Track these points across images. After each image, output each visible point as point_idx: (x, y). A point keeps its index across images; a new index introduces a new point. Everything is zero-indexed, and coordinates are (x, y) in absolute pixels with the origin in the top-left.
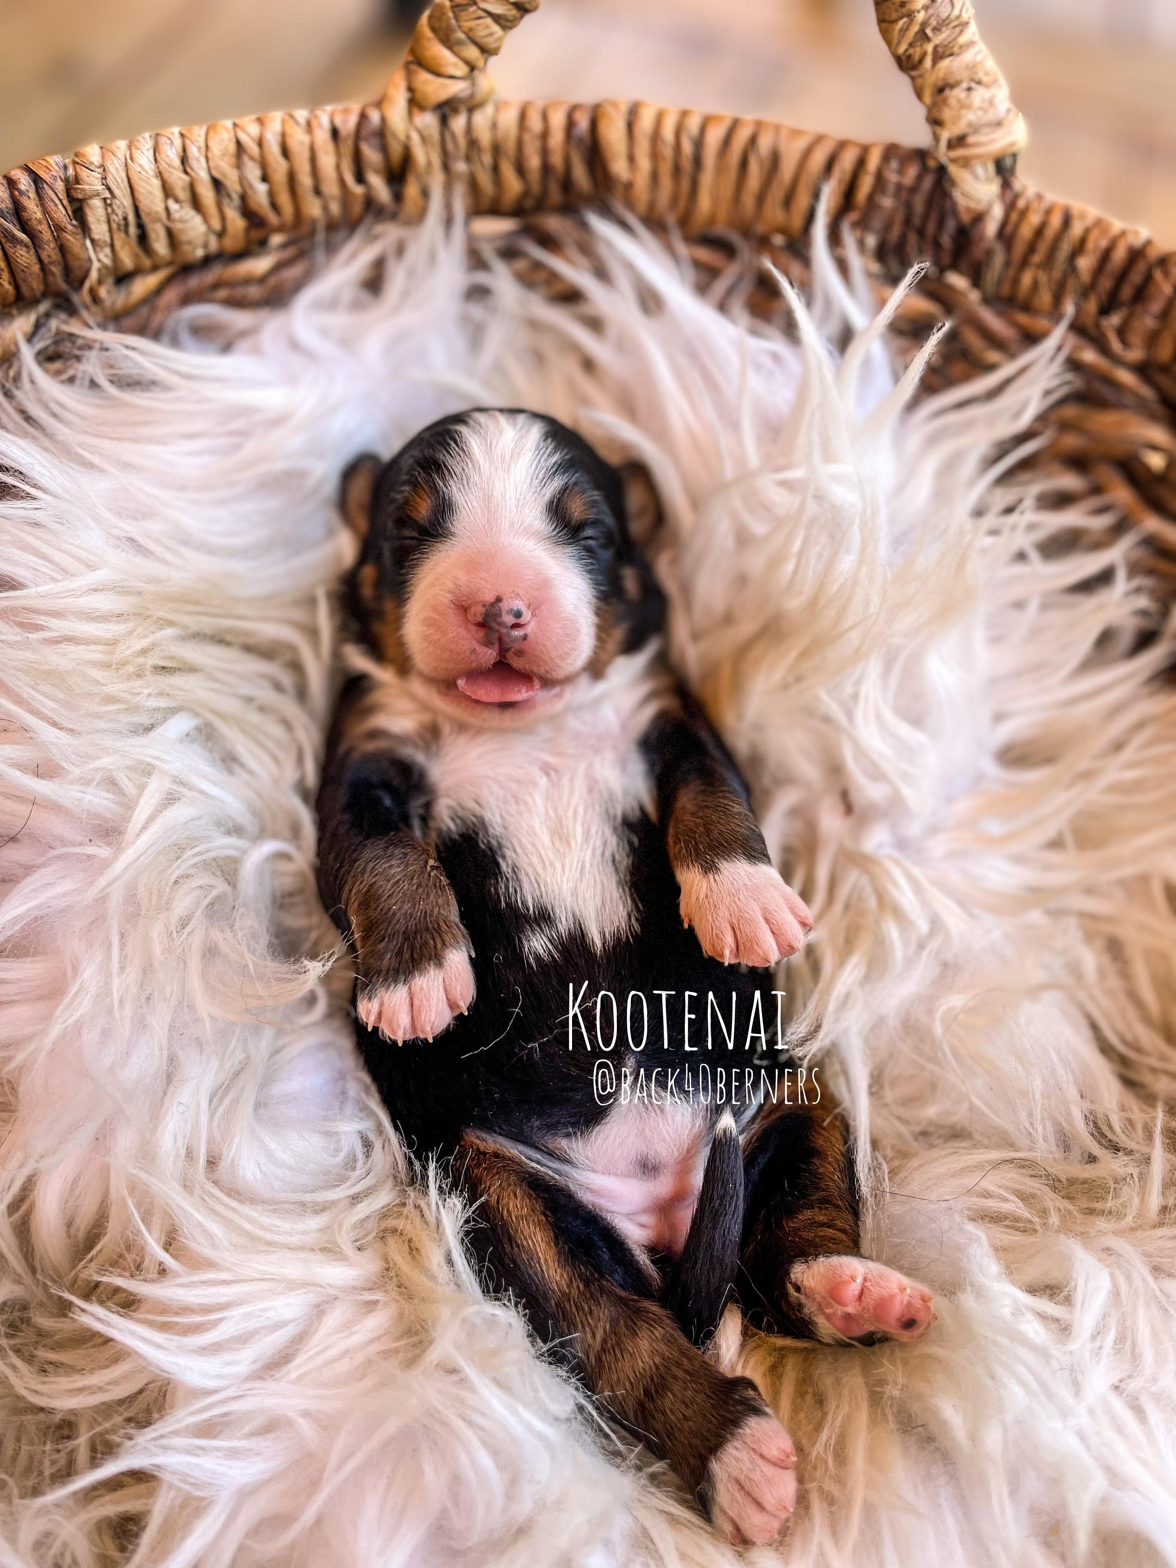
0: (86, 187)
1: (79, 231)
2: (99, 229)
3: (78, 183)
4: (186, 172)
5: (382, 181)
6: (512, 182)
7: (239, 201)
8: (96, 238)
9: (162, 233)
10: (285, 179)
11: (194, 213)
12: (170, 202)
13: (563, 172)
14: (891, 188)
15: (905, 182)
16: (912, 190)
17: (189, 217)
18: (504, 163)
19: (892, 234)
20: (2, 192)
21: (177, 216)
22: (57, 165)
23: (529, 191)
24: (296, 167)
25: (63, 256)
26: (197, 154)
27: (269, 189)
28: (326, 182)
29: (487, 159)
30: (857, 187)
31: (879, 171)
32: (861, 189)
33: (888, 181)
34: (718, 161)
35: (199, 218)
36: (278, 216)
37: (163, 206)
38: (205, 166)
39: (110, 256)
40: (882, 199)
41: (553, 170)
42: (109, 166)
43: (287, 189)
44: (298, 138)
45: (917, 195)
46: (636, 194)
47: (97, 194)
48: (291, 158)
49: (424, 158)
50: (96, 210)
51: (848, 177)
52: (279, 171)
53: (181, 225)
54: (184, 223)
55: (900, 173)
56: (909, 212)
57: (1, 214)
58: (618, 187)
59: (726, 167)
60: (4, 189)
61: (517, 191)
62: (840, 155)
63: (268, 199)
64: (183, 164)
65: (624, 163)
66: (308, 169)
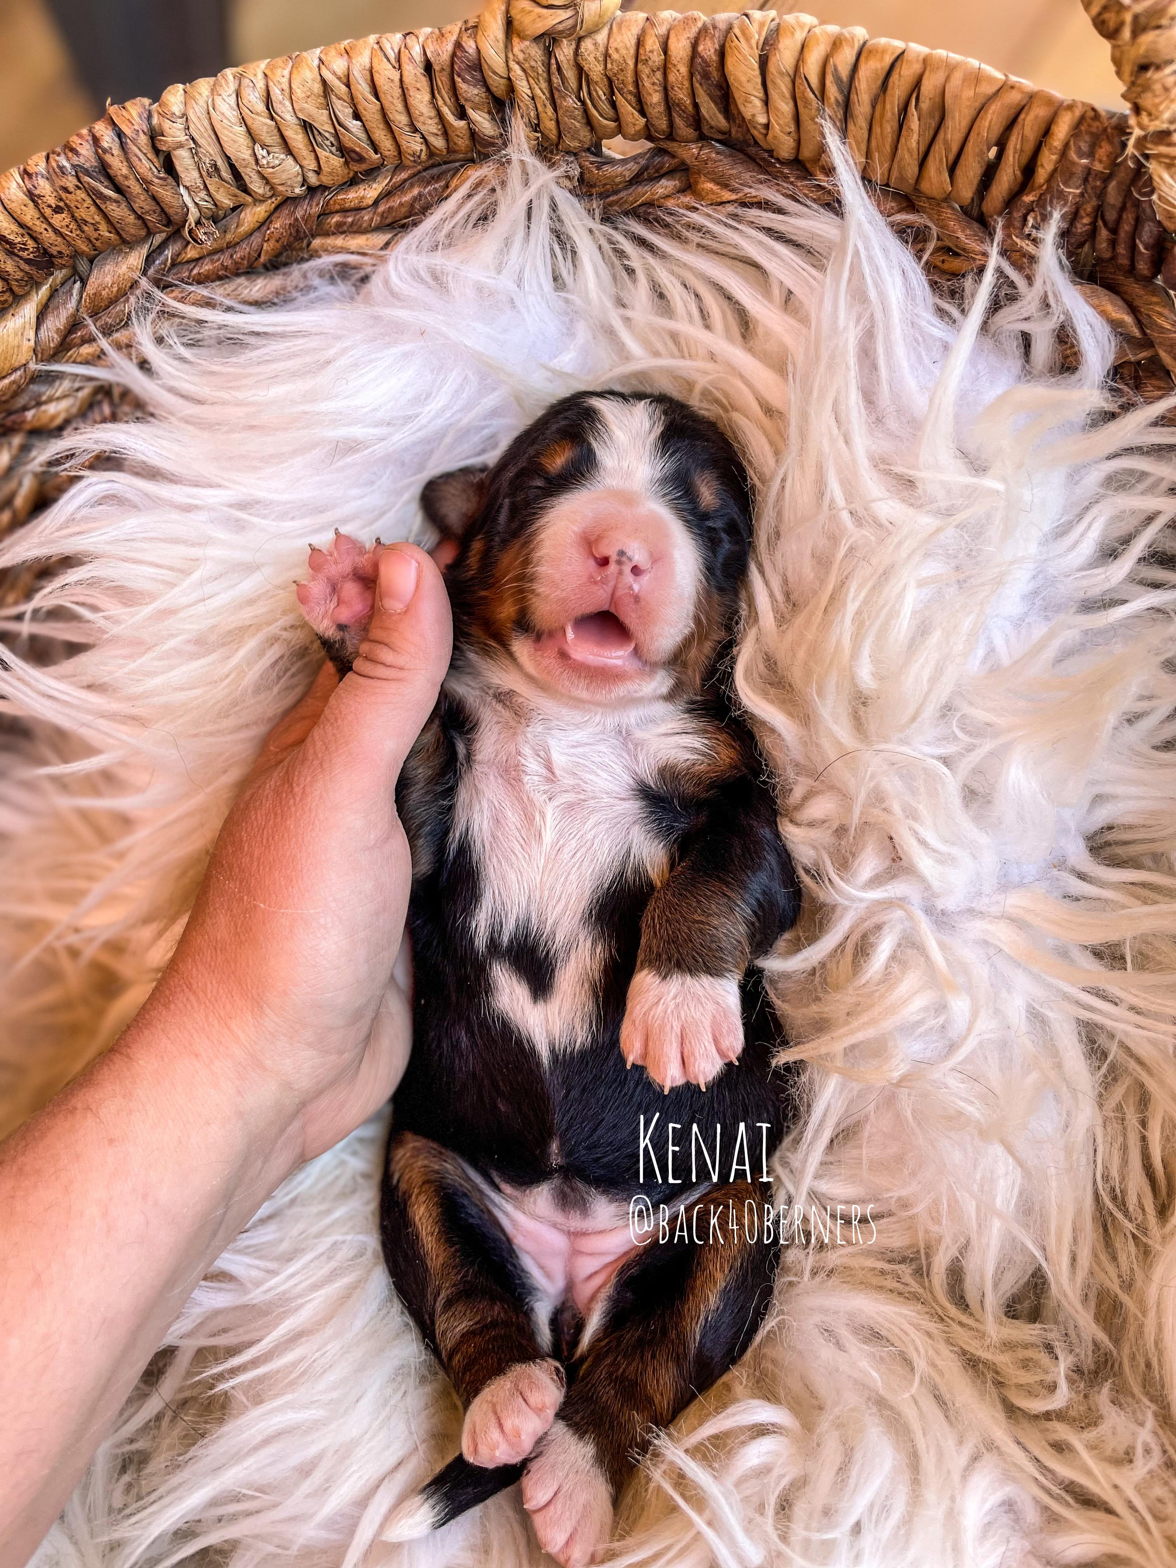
0: (171, 139)
1: (171, 180)
2: (190, 176)
3: (162, 135)
4: (271, 117)
5: (487, 116)
6: (630, 119)
7: (332, 139)
8: (188, 184)
9: (255, 177)
10: (378, 116)
11: (283, 156)
12: (257, 147)
13: (690, 108)
14: (1079, 171)
15: (1098, 167)
16: (1107, 179)
17: (277, 162)
18: (618, 98)
19: (1079, 225)
20: (86, 151)
21: (264, 162)
22: (140, 117)
23: (653, 125)
24: (387, 105)
25: (158, 203)
26: (281, 97)
27: (364, 126)
28: (421, 119)
29: (601, 93)
30: (1039, 163)
31: (1066, 146)
32: (1042, 165)
33: (1074, 163)
34: (874, 107)
35: (290, 161)
36: (376, 152)
37: (250, 152)
38: (290, 108)
39: (207, 198)
40: (1066, 184)
41: (678, 105)
42: (191, 115)
43: (381, 126)
44: (386, 74)
45: (1113, 184)
46: (775, 137)
47: (181, 146)
48: (381, 95)
49: (529, 92)
50: (183, 160)
51: (1030, 147)
52: (370, 109)
53: (270, 170)
54: (273, 167)
55: (1091, 154)
56: (1103, 201)
57: (87, 173)
58: (755, 128)
59: (882, 116)
60: (88, 147)
61: (637, 128)
62: (1022, 116)
63: (363, 136)
64: (268, 109)
65: (758, 103)
66: (400, 106)
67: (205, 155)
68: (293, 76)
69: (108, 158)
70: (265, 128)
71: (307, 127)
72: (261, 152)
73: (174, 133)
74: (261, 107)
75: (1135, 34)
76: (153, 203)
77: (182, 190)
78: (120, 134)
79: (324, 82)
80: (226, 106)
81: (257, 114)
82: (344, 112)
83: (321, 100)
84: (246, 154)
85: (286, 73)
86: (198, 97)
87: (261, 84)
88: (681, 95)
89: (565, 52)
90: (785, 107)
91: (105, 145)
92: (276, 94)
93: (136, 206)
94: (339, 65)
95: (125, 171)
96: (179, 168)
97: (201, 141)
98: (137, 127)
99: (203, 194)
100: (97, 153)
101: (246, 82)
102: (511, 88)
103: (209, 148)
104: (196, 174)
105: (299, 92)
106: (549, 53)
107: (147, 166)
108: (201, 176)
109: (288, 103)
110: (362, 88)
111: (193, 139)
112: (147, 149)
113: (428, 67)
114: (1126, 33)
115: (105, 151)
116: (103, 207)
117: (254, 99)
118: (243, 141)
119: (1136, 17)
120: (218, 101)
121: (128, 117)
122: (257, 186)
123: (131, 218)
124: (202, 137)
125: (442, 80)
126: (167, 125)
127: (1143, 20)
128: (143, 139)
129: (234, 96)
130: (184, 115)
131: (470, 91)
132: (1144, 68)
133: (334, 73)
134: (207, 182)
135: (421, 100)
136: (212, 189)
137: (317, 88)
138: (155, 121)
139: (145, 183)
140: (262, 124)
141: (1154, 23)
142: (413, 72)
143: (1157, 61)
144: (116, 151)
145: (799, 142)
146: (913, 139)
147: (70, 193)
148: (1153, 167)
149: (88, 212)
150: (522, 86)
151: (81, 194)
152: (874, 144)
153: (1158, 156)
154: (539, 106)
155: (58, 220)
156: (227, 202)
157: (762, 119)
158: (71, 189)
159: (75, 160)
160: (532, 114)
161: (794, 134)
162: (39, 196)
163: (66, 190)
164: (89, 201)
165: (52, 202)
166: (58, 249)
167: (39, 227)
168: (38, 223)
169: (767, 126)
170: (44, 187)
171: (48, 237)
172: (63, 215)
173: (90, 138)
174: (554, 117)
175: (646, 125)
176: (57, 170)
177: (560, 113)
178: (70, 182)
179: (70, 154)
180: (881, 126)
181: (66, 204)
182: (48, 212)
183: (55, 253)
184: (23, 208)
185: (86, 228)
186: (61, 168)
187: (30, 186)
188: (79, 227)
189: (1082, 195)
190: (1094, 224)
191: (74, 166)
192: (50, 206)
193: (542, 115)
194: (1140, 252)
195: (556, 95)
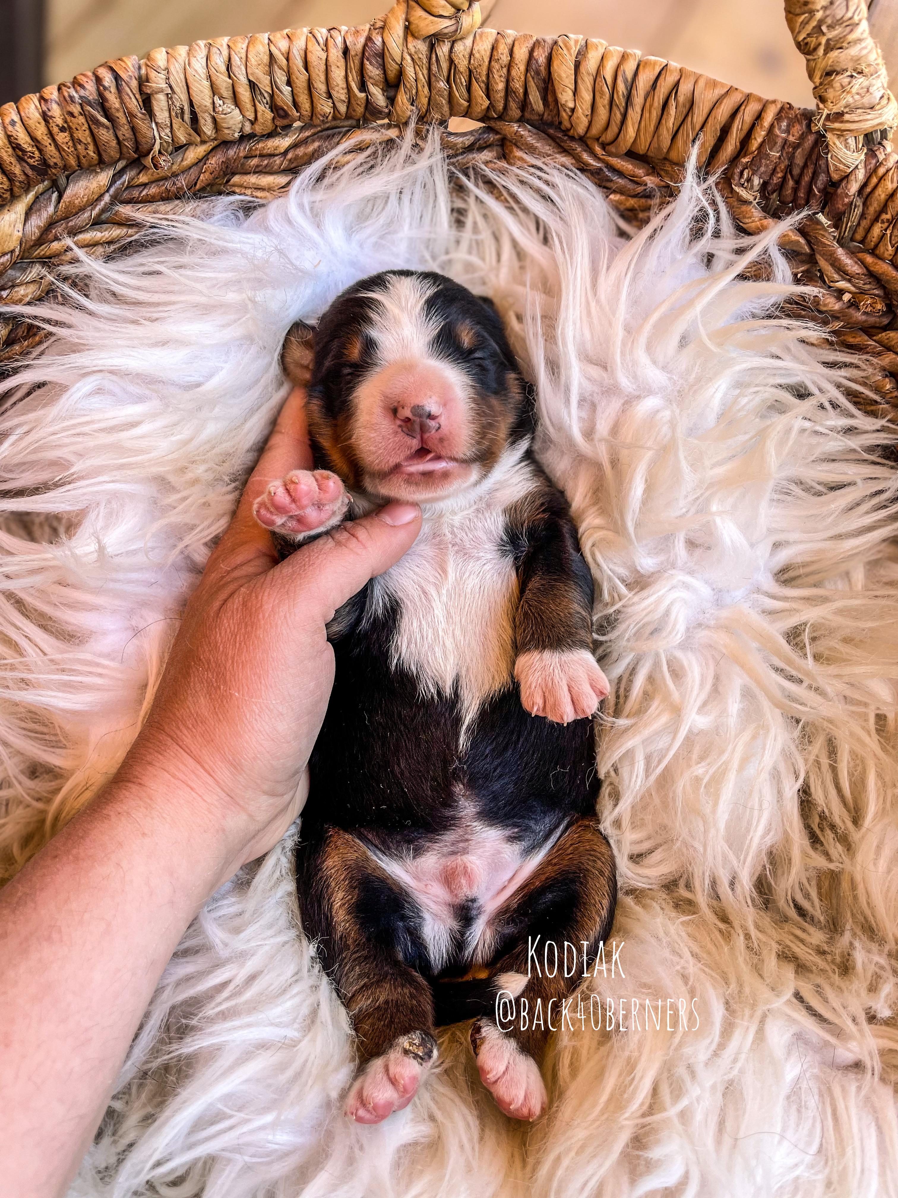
0: (154, 85)
1: (148, 116)
2: (162, 115)
3: (148, 82)
4: (230, 77)
5: (380, 91)
6: (480, 100)
7: (268, 99)
8: (160, 121)
9: (209, 120)
10: (305, 84)
11: (233, 107)
12: (216, 98)
13: (522, 95)
14: (780, 142)
15: (791, 139)
16: (796, 146)
17: (229, 110)
18: (475, 85)
19: (775, 178)
20: (91, 85)
21: (221, 109)
22: (133, 67)
23: (493, 106)
24: (314, 76)
25: (134, 134)
26: (239, 63)
27: (292, 91)
28: (336, 89)
29: (463, 80)
30: (753, 137)
31: (772, 126)
32: (755, 139)
33: (777, 136)
34: (645, 100)
35: (237, 111)
36: (297, 112)
37: (211, 101)
38: (244, 72)
39: (170, 134)
40: (771, 150)
41: (514, 92)
42: (172, 69)
43: (306, 92)
44: (317, 54)
45: (799, 150)
46: (578, 118)
47: (161, 91)
48: (311, 69)
49: (414, 76)
50: (160, 104)
51: (746, 127)
52: (300, 78)
53: (223, 116)
54: (225, 114)
55: (788, 131)
56: (791, 163)
57: (89, 103)
58: (565, 110)
59: (651, 106)
60: (92, 84)
61: (483, 107)
62: (743, 107)
63: (290, 98)
64: (228, 70)
65: (571, 93)
66: (323, 78)
67: (177, 101)
68: (250, 49)
69: (107, 94)
70: (225, 85)
71: (252, 86)
72: (218, 102)
73: (158, 81)
74: (223, 68)
75: (826, 52)
76: (132, 133)
77: (154, 125)
78: (117, 78)
79: (271, 55)
80: (199, 65)
81: (221, 73)
82: (281, 78)
83: (267, 68)
84: (208, 103)
85: (244, 46)
86: (178, 57)
87: (225, 53)
88: (518, 85)
89: (443, 50)
90: (586, 96)
91: (106, 84)
92: (236, 61)
93: (120, 134)
94: (283, 44)
95: (117, 105)
96: (156, 108)
97: (176, 89)
98: (130, 74)
99: (168, 131)
100: (98, 90)
101: (214, 50)
102: (401, 73)
103: (181, 96)
104: (166, 114)
105: (253, 60)
106: (432, 48)
107: (134, 104)
108: (170, 117)
109: (243, 68)
110: (298, 62)
111: (171, 87)
112: (136, 91)
113: (346, 51)
114: (821, 51)
115: (105, 88)
116: (95, 131)
117: (219, 62)
118: (208, 92)
119: (828, 40)
120: (193, 61)
121: (124, 65)
122: (208, 129)
123: (114, 143)
124: (178, 86)
125: (354, 64)
126: (153, 74)
127: (832, 43)
128: (134, 84)
129: (205, 59)
130: (167, 69)
131: (373, 71)
132: (829, 74)
133: (280, 50)
134: (174, 121)
135: (338, 74)
136: (175, 126)
137: (266, 59)
138: (143, 71)
139: (131, 115)
140: (223, 81)
141: (838, 46)
142: (336, 54)
143: (838, 69)
144: (113, 89)
145: (590, 123)
146: (671, 121)
147: (74, 117)
148: (829, 135)
149: (83, 135)
150: (410, 71)
151: (82, 119)
152: (643, 124)
153: (832, 130)
154: (419, 86)
155: (62, 138)
156: (183, 139)
157: (571, 105)
158: (76, 114)
159: (82, 92)
160: (414, 92)
161: (589, 117)
162: (51, 117)
163: (71, 114)
164: (86, 125)
165: (60, 122)
166: (55, 160)
167: (46, 141)
168: (45, 138)
169: (573, 110)
170: (56, 111)
171: (51, 150)
172: (66, 134)
173: (94, 79)
174: (428, 95)
175: (488, 107)
176: (68, 99)
177: (434, 92)
178: (76, 109)
179: (79, 88)
180: (650, 112)
181: (69, 126)
182: (55, 130)
183: (52, 164)
184: (38, 125)
185: (79, 147)
186: (71, 97)
187: (45, 108)
188: (74, 146)
189: (780, 158)
190: (784, 178)
191: (81, 97)
192: (58, 126)
193: (420, 93)
194: (815, 194)
195: (433, 79)
